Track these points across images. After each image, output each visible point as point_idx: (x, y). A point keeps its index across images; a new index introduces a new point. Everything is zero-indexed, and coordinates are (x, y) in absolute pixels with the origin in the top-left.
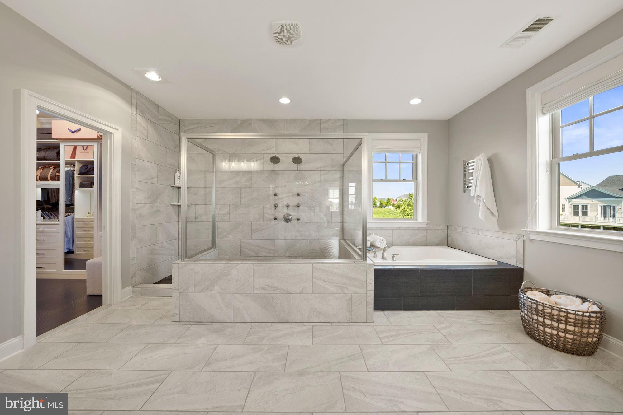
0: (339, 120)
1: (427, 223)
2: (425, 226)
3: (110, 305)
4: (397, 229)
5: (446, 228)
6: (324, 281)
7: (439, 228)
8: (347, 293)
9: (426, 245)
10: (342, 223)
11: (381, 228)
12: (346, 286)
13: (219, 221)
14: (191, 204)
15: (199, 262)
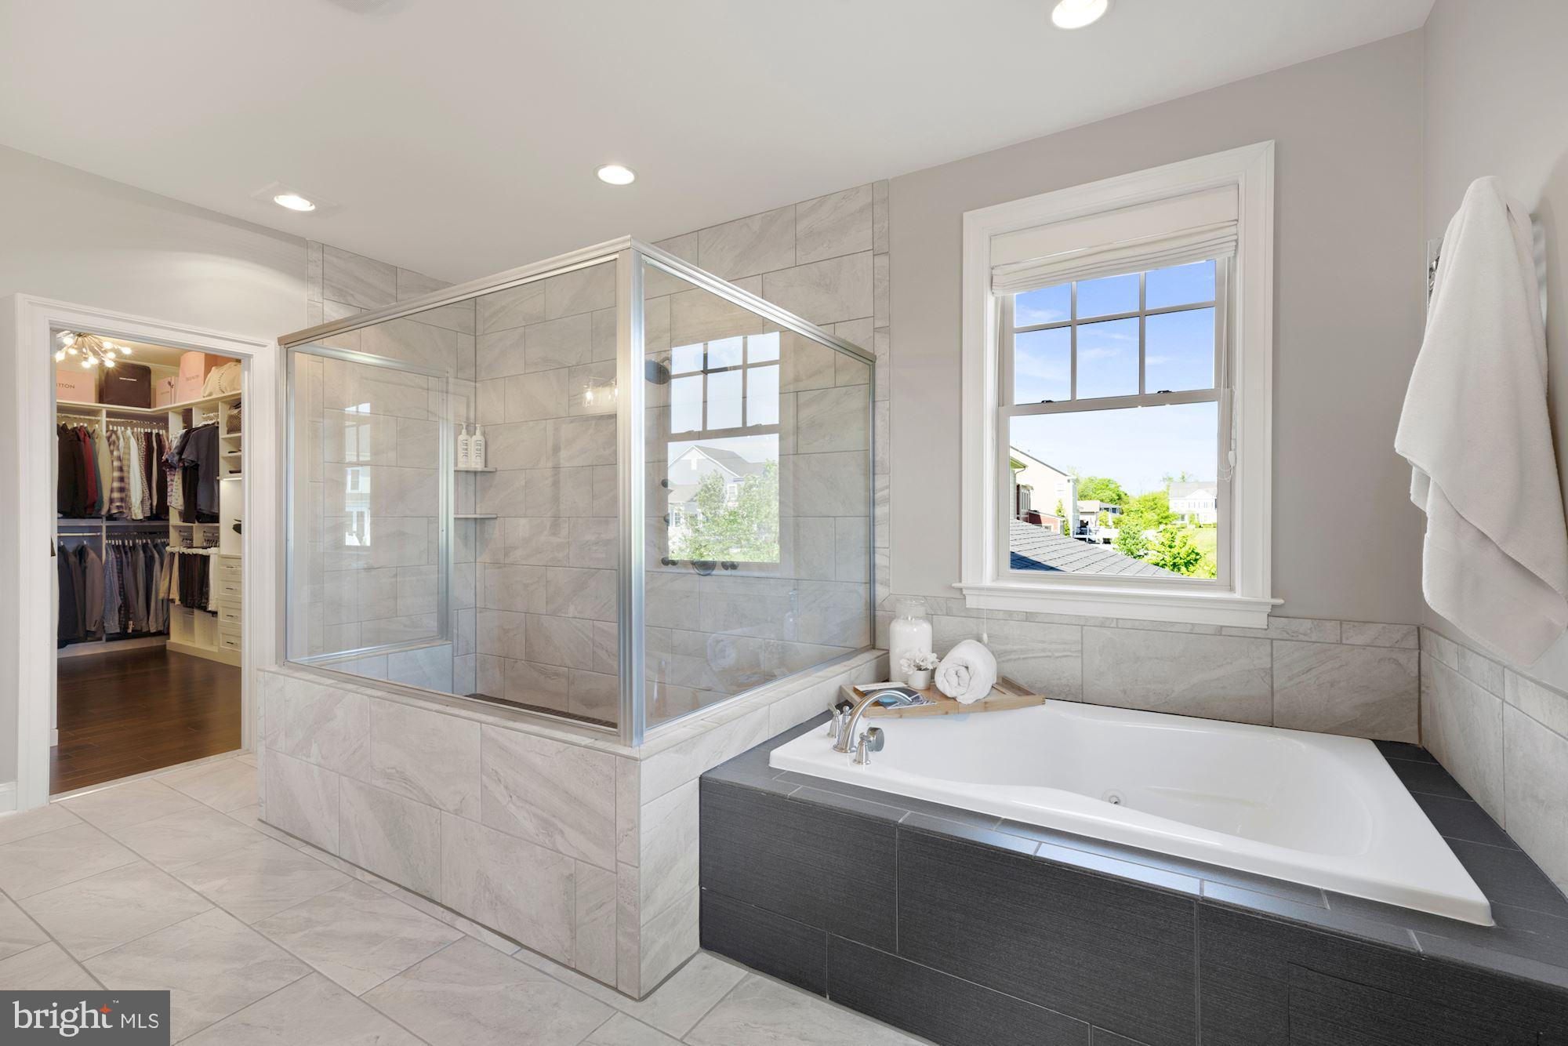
0: (857, 189)
1: (1274, 606)
2: (1259, 620)
3: (248, 752)
4: (1103, 623)
5: (1412, 642)
6: (506, 787)
7: (1359, 640)
8: (564, 852)
9: (1270, 722)
10: (868, 585)
11: (1029, 617)
12: (560, 825)
13: (550, 564)
14: (494, 516)
15: (297, 674)
